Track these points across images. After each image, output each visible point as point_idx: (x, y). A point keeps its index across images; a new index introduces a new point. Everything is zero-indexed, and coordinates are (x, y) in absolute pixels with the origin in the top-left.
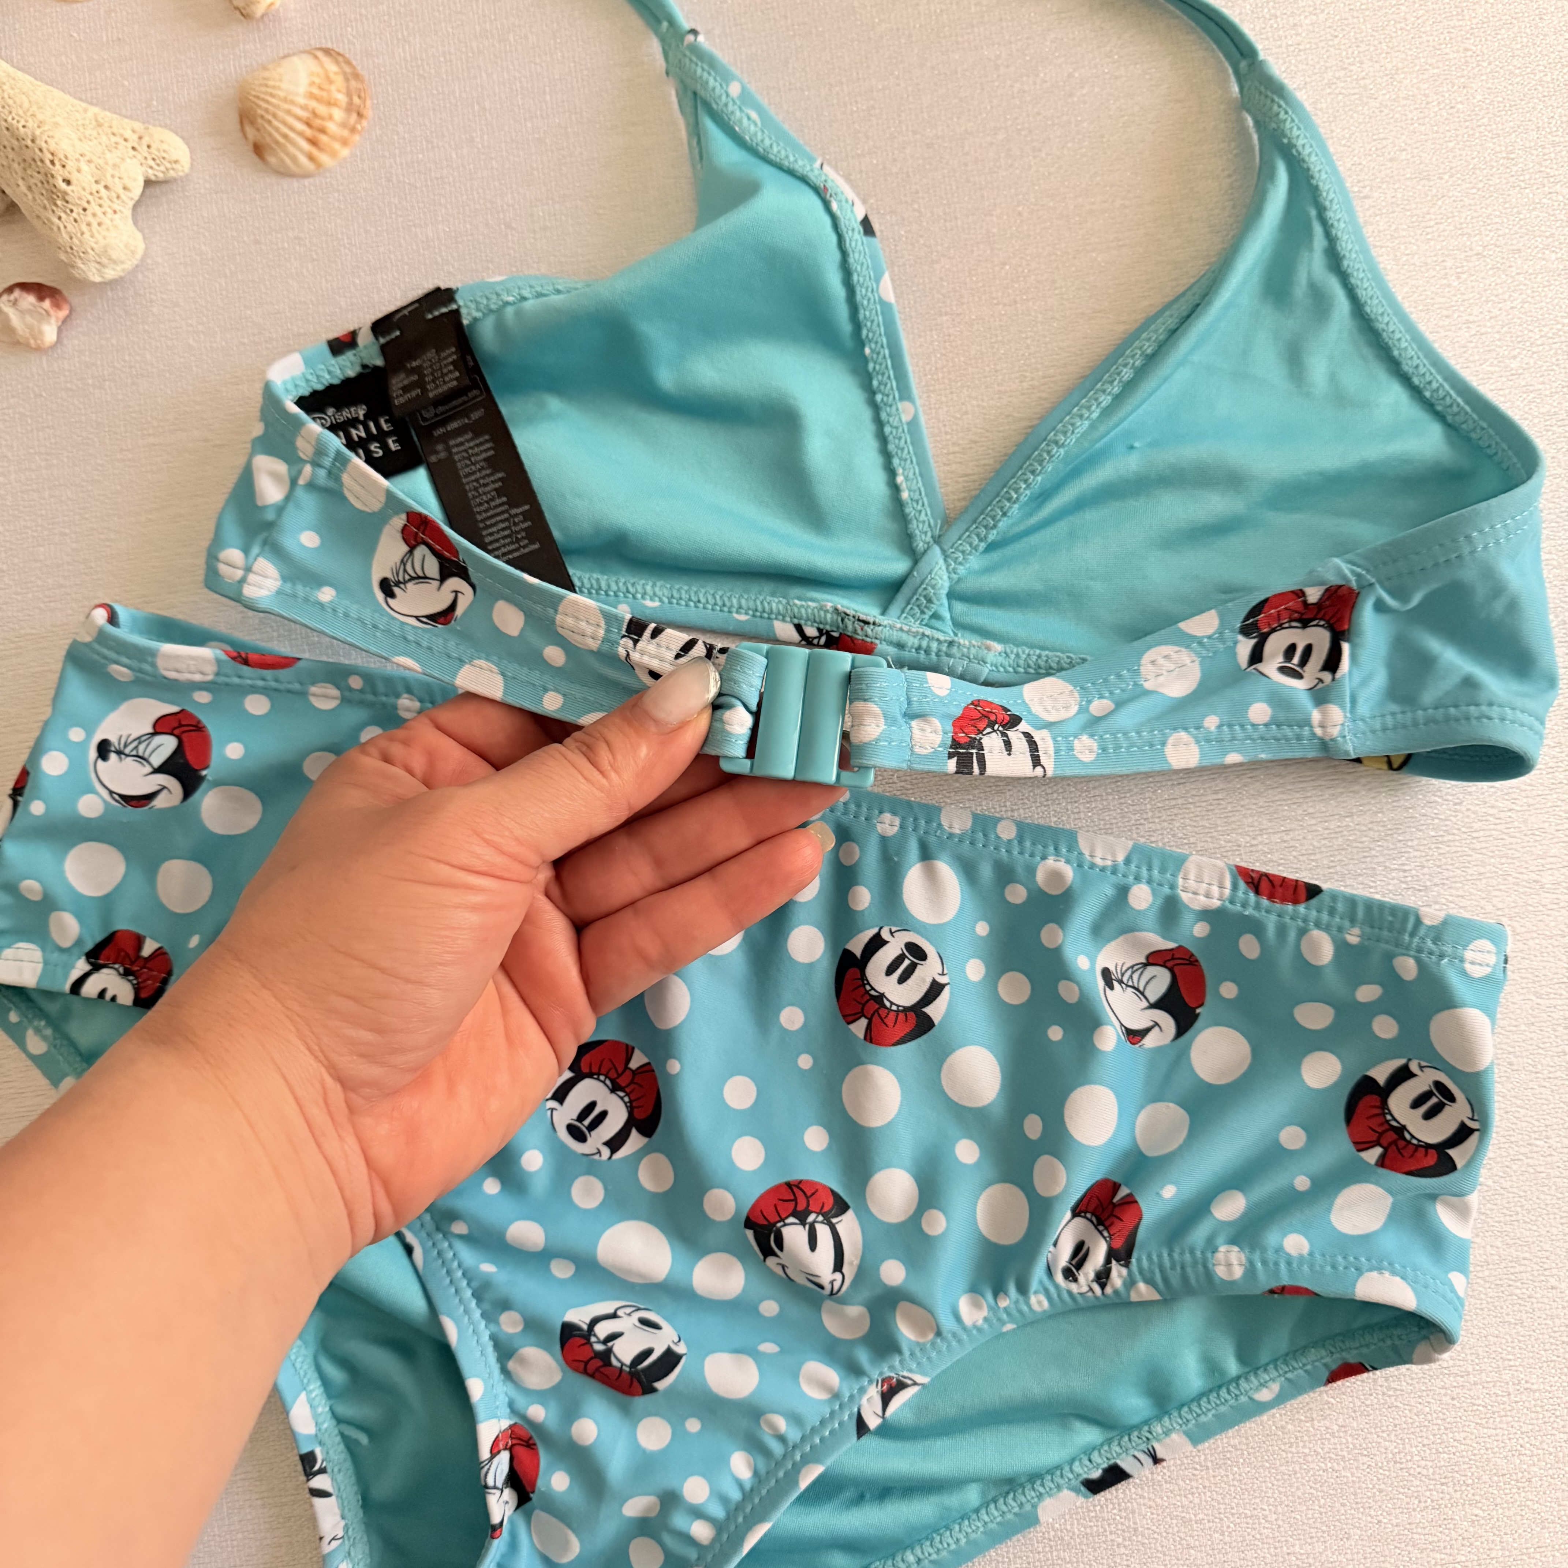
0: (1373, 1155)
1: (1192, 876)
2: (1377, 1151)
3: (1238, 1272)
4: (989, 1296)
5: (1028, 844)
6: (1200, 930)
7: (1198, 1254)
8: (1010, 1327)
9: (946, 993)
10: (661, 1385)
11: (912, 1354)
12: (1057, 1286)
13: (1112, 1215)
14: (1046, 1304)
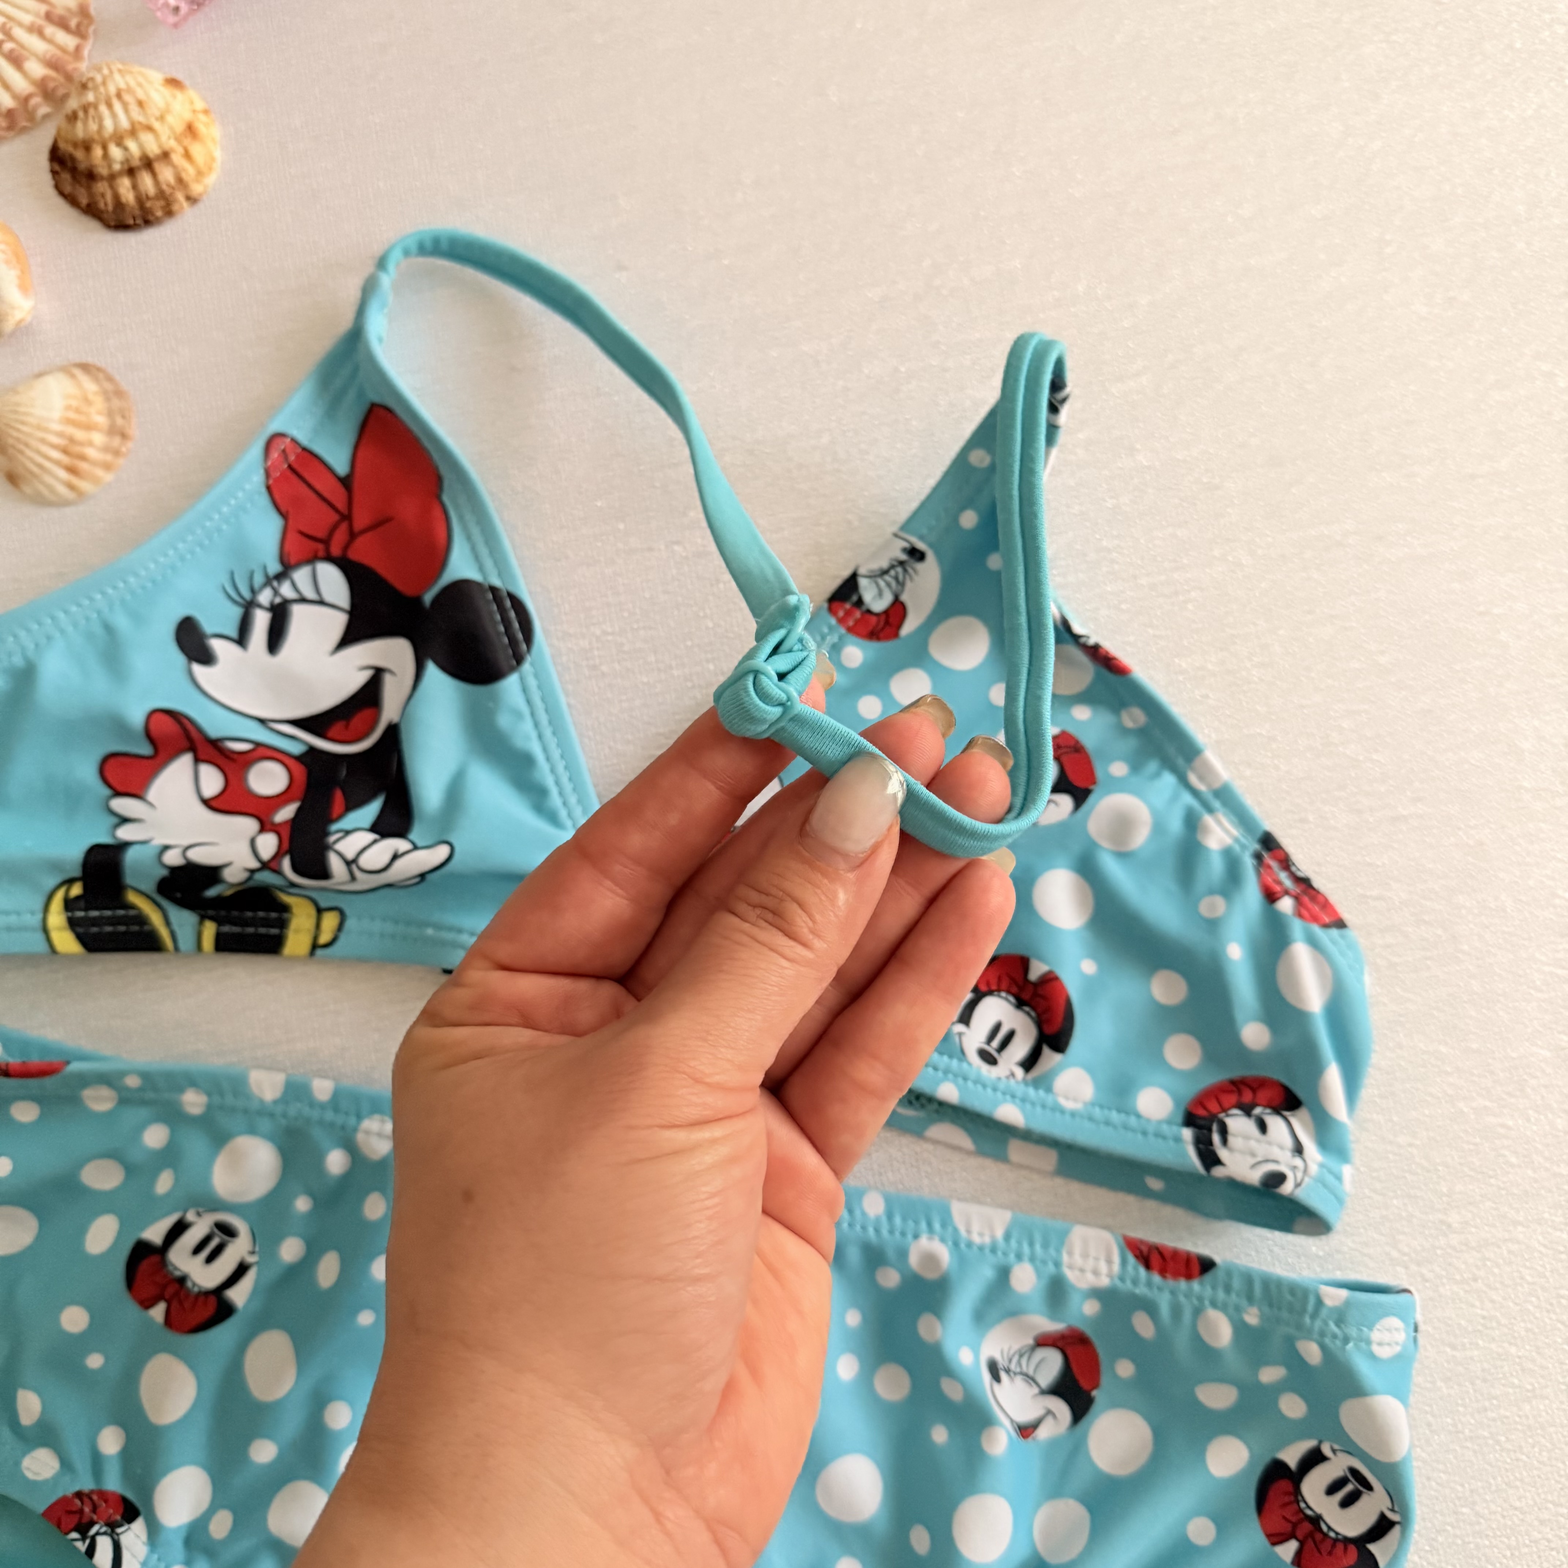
0: (1288, 1550)
1: (1077, 1251)
2: (1293, 1546)
5: (898, 1220)
6: (1090, 1308)
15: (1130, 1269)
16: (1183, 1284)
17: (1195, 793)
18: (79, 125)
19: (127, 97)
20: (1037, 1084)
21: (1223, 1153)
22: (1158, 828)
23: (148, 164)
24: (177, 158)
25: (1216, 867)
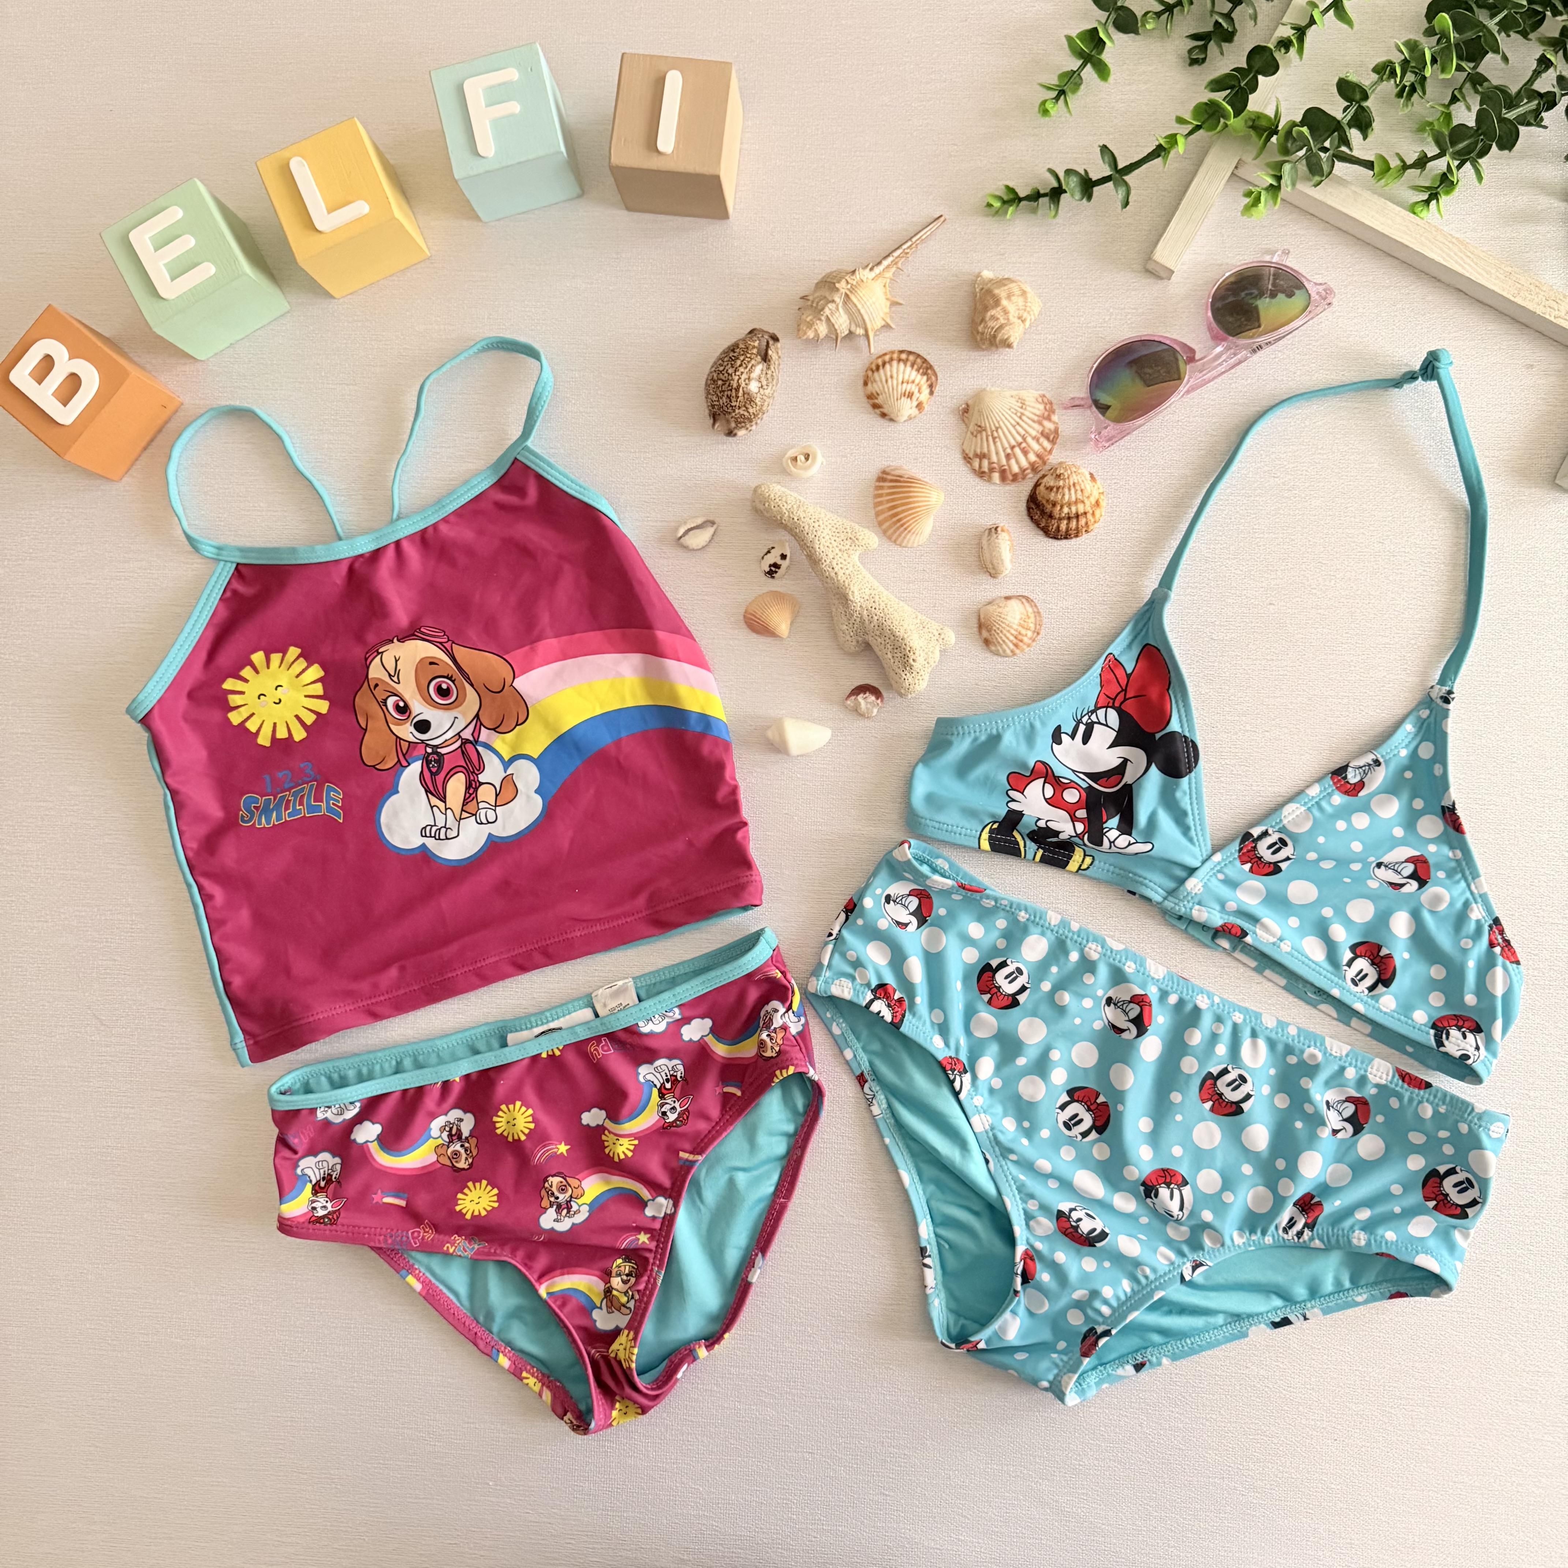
0: (1432, 1204)
1: (1375, 1068)
2: (1434, 1203)
3: (1363, 1243)
4: (1248, 1234)
5: (1302, 1039)
6: (1373, 1091)
7: (1346, 1232)
8: (1253, 1248)
9: (1253, 1098)
10: (1098, 1245)
11: (1208, 1252)
12: (1278, 1234)
13: (1310, 1208)
14: (1271, 1241)
15: (1395, 1080)
16: (1416, 1090)
17: (1472, 893)
18: (1053, 494)
19: (1078, 487)
20: (1372, 997)
21: (1446, 1043)
22: (1451, 904)
23: (1077, 516)
24: (1089, 516)
25: (1472, 926)
